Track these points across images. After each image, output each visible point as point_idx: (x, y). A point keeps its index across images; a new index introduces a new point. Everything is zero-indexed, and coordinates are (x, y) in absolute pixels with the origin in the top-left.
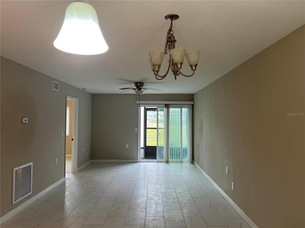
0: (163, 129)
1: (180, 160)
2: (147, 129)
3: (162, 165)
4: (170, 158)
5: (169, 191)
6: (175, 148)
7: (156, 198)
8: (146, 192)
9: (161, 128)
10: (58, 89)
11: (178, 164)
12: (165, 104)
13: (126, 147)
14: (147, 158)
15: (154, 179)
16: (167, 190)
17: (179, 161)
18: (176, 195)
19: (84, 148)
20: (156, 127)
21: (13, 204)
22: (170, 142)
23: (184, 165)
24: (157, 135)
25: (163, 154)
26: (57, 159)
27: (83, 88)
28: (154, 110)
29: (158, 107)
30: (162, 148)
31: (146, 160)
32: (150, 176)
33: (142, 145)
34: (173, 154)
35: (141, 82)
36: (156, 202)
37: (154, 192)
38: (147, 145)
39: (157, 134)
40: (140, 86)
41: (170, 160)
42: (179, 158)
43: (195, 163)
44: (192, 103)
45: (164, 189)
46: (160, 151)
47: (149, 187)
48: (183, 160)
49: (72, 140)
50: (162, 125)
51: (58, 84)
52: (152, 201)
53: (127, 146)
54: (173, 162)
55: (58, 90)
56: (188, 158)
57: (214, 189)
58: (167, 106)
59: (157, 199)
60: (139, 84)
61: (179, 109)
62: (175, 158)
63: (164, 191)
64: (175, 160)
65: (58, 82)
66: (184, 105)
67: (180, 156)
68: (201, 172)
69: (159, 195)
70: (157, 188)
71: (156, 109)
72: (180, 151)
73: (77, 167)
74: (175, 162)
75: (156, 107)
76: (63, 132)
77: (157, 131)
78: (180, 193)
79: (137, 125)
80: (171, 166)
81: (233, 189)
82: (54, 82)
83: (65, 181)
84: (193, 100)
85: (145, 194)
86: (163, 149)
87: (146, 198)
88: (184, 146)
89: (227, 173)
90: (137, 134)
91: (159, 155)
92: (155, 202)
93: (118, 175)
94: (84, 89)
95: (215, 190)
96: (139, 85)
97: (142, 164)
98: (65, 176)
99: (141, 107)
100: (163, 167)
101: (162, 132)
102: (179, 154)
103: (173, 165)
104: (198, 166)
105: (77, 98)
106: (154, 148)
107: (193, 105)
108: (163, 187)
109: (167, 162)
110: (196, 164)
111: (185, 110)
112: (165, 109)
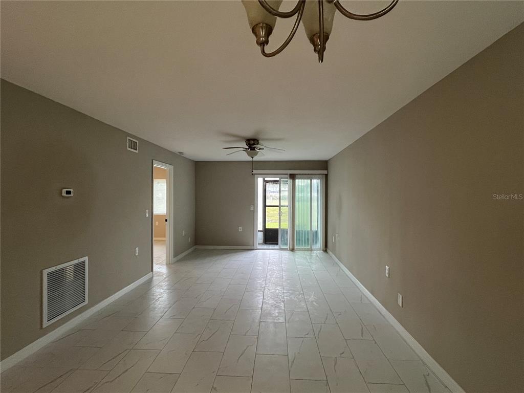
0: (287, 206)
1: (309, 247)
2: (267, 208)
3: (286, 254)
4: (296, 244)
5: (295, 299)
6: (302, 231)
7: (276, 313)
8: (261, 300)
9: (284, 206)
10: (136, 150)
11: (307, 253)
12: (290, 174)
13: (240, 231)
14: (267, 244)
15: (274, 276)
16: (292, 296)
17: (308, 249)
18: (305, 307)
19: (184, 231)
20: (278, 205)
21: (44, 326)
22: (297, 222)
23: (314, 253)
24: (279, 215)
25: (287, 239)
26: (137, 249)
27: (179, 152)
28: (275, 182)
29: (281, 178)
30: (285, 232)
31: (266, 246)
32: (268, 271)
33: (260, 227)
34: (299, 240)
35: (254, 138)
36: (276, 321)
37: (273, 299)
38: (267, 227)
39: (280, 213)
40: (254, 144)
41: (296, 247)
42: (308, 244)
43: (328, 251)
44: (325, 172)
45: (288, 294)
46: (283, 236)
47: (266, 291)
48: (313, 247)
49: (166, 220)
50: (285, 203)
51: (136, 143)
52: (268, 317)
53: (240, 229)
54: (299, 250)
55: (137, 152)
56: (320, 244)
57: (361, 296)
58: (293, 177)
59: (277, 315)
60: (252, 142)
61: (309, 181)
62: (302, 245)
63: (288, 298)
64: (303, 247)
65: (137, 140)
66: (315, 176)
67: (310, 242)
68: (338, 265)
69: (281, 305)
70: (277, 292)
71: (278, 181)
72: (310, 235)
73: (173, 256)
74: (302, 250)
75: (278, 179)
76: (147, 211)
77: (280, 210)
78: (312, 302)
79: (253, 202)
80: (297, 256)
81: (401, 305)
82: (129, 140)
83: (153, 277)
84: (327, 169)
85: (260, 304)
86: (287, 232)
87: (260, 313)
88: (314, 229)
89: (387, 276)
90: (254, 213)
91: (281, 241)
92: (274, 319)
93: (226, 268)
94: (181, 153)
95: (363, 296)
96: (252, 144)
97: (260, 252)
98: (152, 271)
99: (259, 179)
100: (287, 256)
101: (285, 210)
102: (308, 239)
103: (299, 254)
104: (333, 256)
105: (171, 165)
106: (275, 232)
107: (326, 175)
108: (287, 290)
109: (293, 250)
110: (330, 253)
111: (316, 182)
112: (290, 181)
